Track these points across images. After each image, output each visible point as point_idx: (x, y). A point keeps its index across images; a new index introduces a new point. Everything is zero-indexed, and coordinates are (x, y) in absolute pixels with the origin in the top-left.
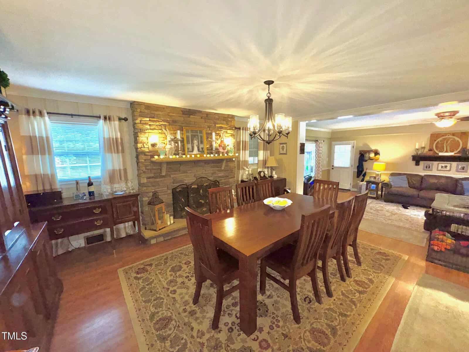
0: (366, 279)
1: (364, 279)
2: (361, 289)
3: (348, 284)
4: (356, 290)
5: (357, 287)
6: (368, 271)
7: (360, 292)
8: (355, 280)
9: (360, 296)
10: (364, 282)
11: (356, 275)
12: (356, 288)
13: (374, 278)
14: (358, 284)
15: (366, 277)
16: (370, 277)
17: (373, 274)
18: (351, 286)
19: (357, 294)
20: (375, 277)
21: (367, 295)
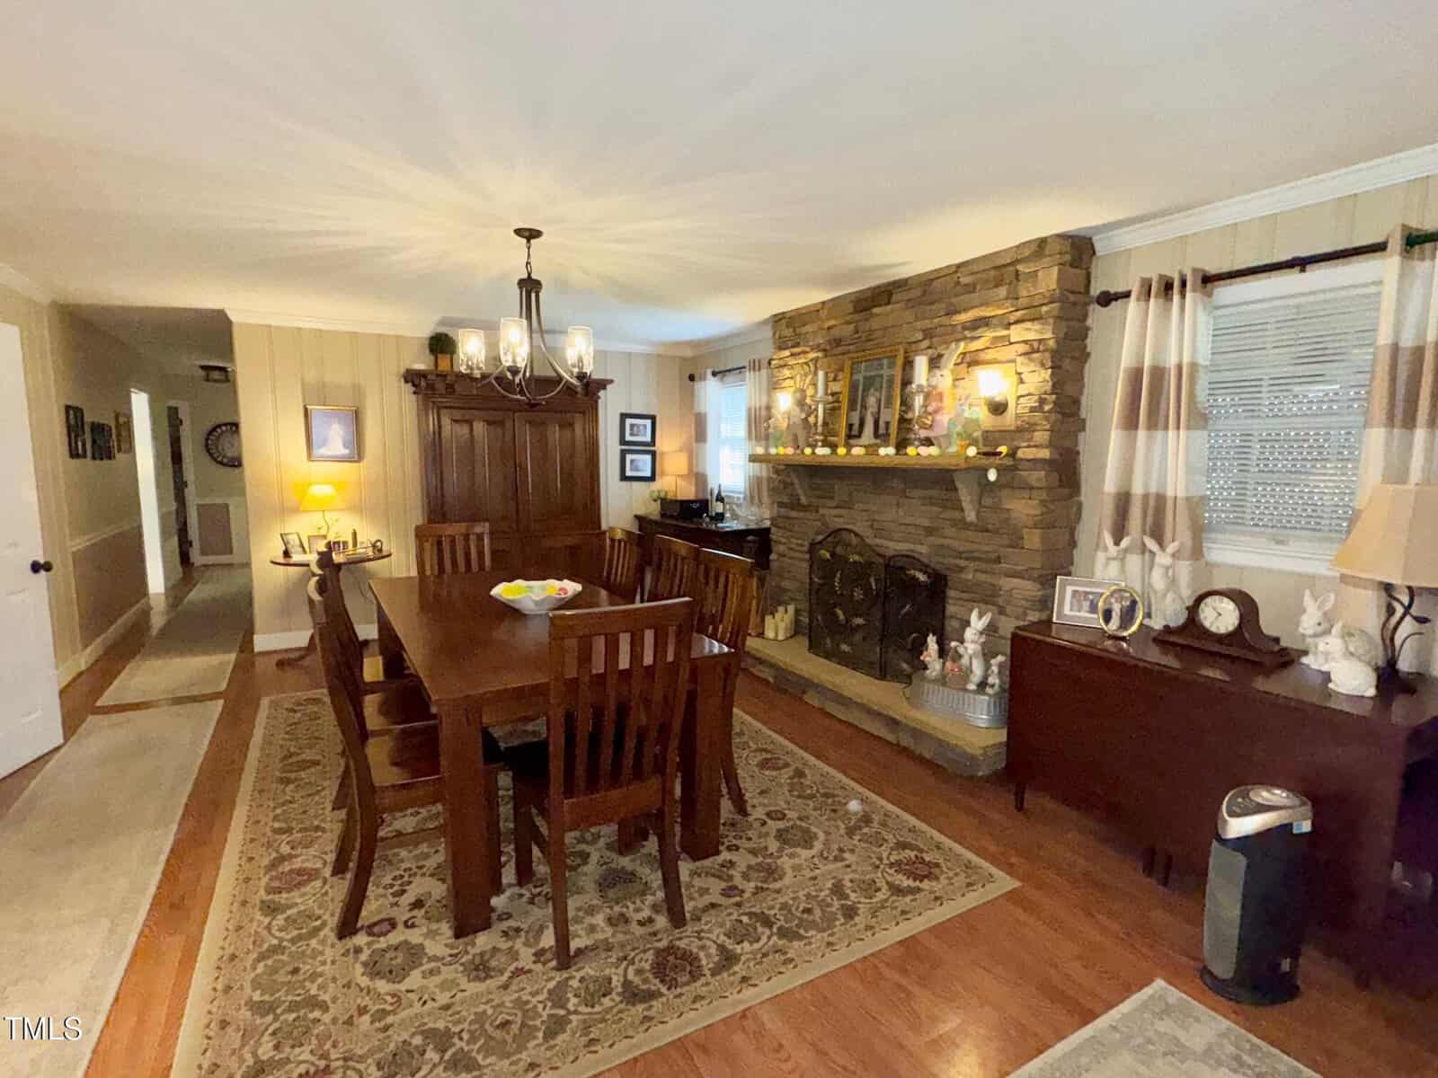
0: (289, 902)
1: (295, 896)
2: (286, 867)
3: (326, 853)
4: (296, 856)
5: (297, 864)
6: (300, 938)
7: (282, 859)
8: (316, 879)
9: (277, 852)
10: (290, 890)
11: (326, 893)
12: (299, 859)
13: (268, 928)
14: (300, 872)
15: (294, 911)
16: (280, 920)
17: (281, 940)
18: (315, 856)
19: (285, 849)
20: (265, 933)
21: (263, 865)
